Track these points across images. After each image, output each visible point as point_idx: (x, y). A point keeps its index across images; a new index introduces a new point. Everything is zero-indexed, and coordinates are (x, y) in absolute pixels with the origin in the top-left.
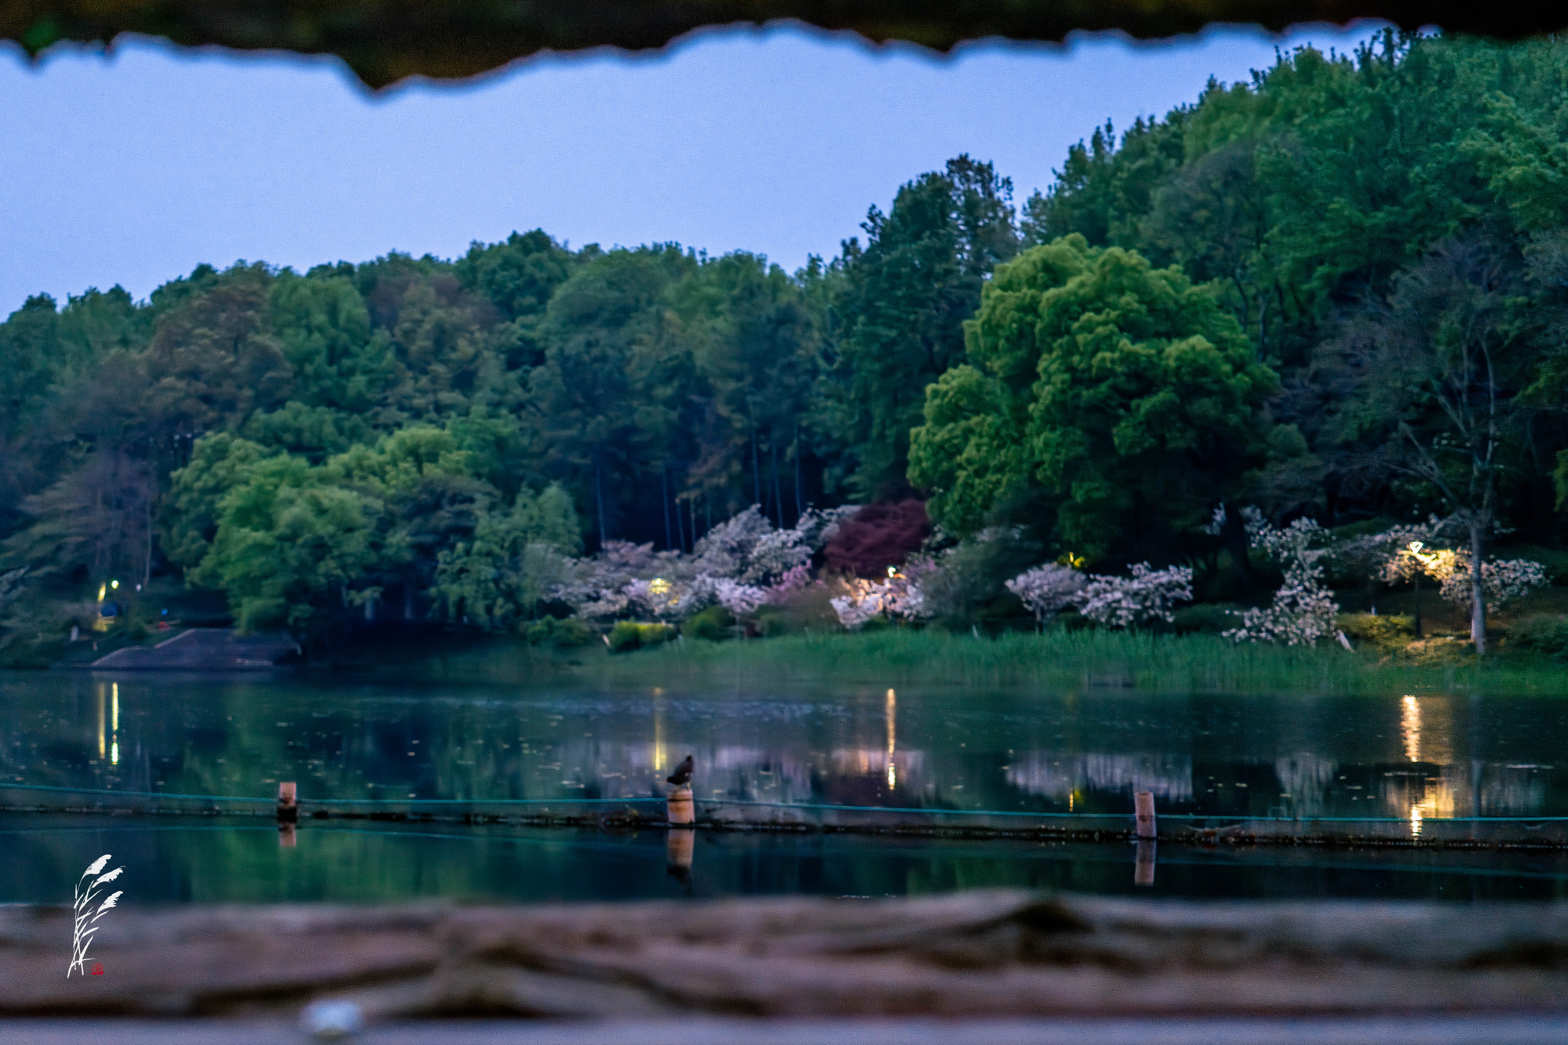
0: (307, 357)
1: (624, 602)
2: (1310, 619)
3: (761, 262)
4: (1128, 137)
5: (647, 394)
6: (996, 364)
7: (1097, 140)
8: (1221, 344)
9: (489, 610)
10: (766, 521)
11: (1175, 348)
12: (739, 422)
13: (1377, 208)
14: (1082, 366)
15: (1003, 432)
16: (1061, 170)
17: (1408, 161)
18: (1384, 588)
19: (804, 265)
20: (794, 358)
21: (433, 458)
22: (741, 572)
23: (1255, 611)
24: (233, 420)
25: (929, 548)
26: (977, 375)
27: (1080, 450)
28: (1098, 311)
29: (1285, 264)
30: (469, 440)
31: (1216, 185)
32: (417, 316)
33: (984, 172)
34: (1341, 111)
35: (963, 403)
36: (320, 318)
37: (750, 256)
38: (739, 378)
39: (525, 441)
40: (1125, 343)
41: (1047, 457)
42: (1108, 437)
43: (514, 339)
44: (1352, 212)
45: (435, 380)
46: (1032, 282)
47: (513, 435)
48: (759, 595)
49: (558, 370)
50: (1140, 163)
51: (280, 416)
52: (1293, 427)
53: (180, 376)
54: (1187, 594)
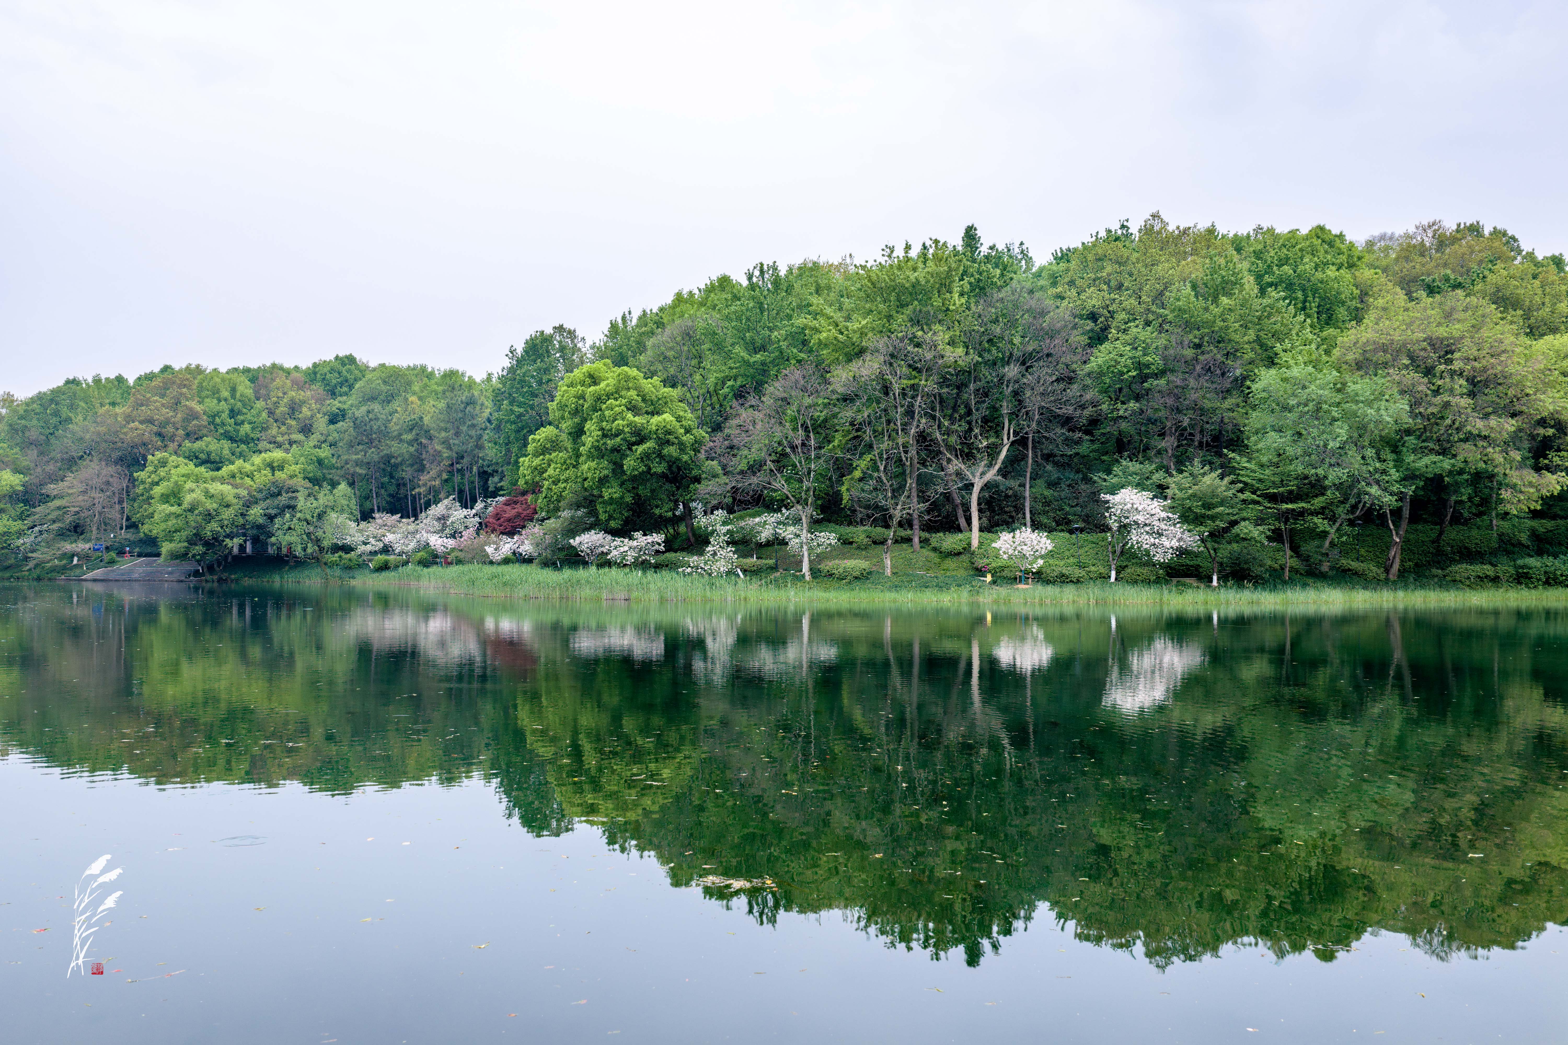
0: (218, 414)
1: (381, 545)
2: (723, 562)
3: (463, 375)
4: (640, 318)
5: (399, 438)
6: (564, 426)
7: (624, 318)
8: (679, 419)
9: (305, 549)
10: (458, 504)
11: (655, 420)
12: (446, 454)
13: (756, 353)
14: (608, 427)
15: (568, 462)
16: (606, 333)
17: (771, 330)
18: (760, 545)
19: (485, 376)
20: (475, 422)
21: (281, 468)
22: (442, 531)
23: (695, 558)
24: (172, 446)
25: (538, 520)
26: (556, 431)
27: (606, 472)
28: (616, 399)
29: (711, 380)
30: (302, 459)
31: (679, 339)
32: (281, 395)
33: (572, 334)
34: (738, 303)
35: (548, 446)
36: (225, 394)
37: (457, 371)
38: (446, 430)
39: (334, 461)
40: (630, 416)
41: (589, 475)
42: (622, 466)
43: (334, 409)
44: (744, 354)
45: (289, 427)
46: (583, 384)
47: (326, 458)
48: (451, 543)
49: (352, 424)
50: (644, 329)
51: (198, 445)
52: (715, 462)
53: (141, 422)
54: (662, 548)
